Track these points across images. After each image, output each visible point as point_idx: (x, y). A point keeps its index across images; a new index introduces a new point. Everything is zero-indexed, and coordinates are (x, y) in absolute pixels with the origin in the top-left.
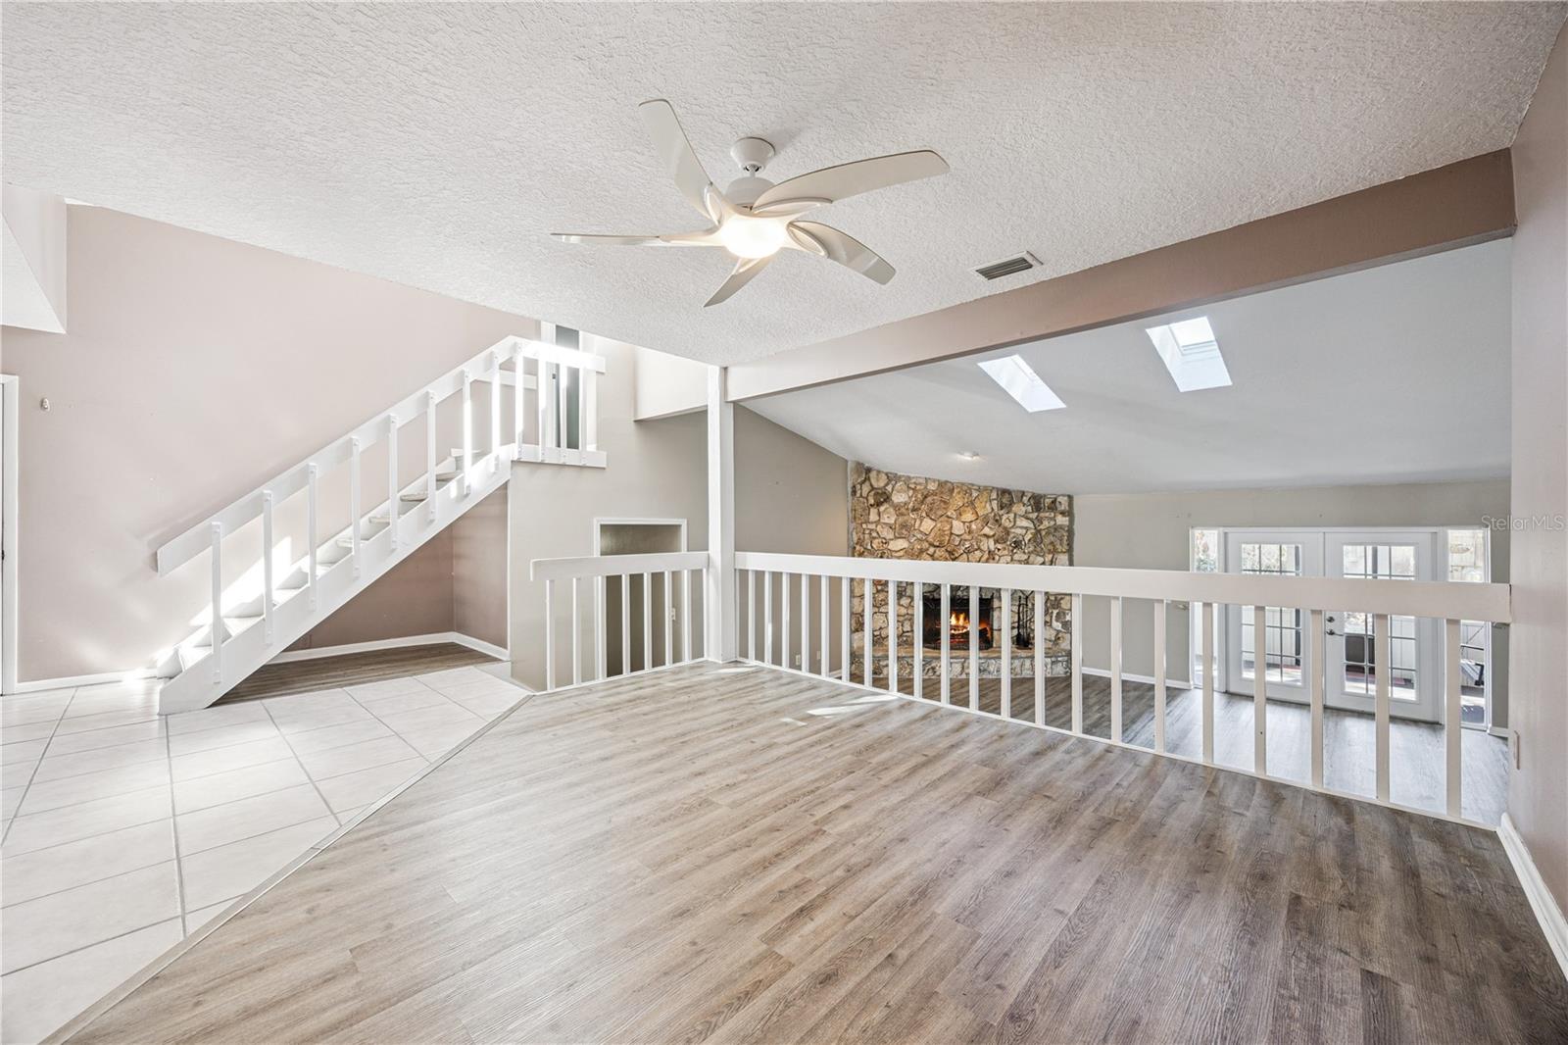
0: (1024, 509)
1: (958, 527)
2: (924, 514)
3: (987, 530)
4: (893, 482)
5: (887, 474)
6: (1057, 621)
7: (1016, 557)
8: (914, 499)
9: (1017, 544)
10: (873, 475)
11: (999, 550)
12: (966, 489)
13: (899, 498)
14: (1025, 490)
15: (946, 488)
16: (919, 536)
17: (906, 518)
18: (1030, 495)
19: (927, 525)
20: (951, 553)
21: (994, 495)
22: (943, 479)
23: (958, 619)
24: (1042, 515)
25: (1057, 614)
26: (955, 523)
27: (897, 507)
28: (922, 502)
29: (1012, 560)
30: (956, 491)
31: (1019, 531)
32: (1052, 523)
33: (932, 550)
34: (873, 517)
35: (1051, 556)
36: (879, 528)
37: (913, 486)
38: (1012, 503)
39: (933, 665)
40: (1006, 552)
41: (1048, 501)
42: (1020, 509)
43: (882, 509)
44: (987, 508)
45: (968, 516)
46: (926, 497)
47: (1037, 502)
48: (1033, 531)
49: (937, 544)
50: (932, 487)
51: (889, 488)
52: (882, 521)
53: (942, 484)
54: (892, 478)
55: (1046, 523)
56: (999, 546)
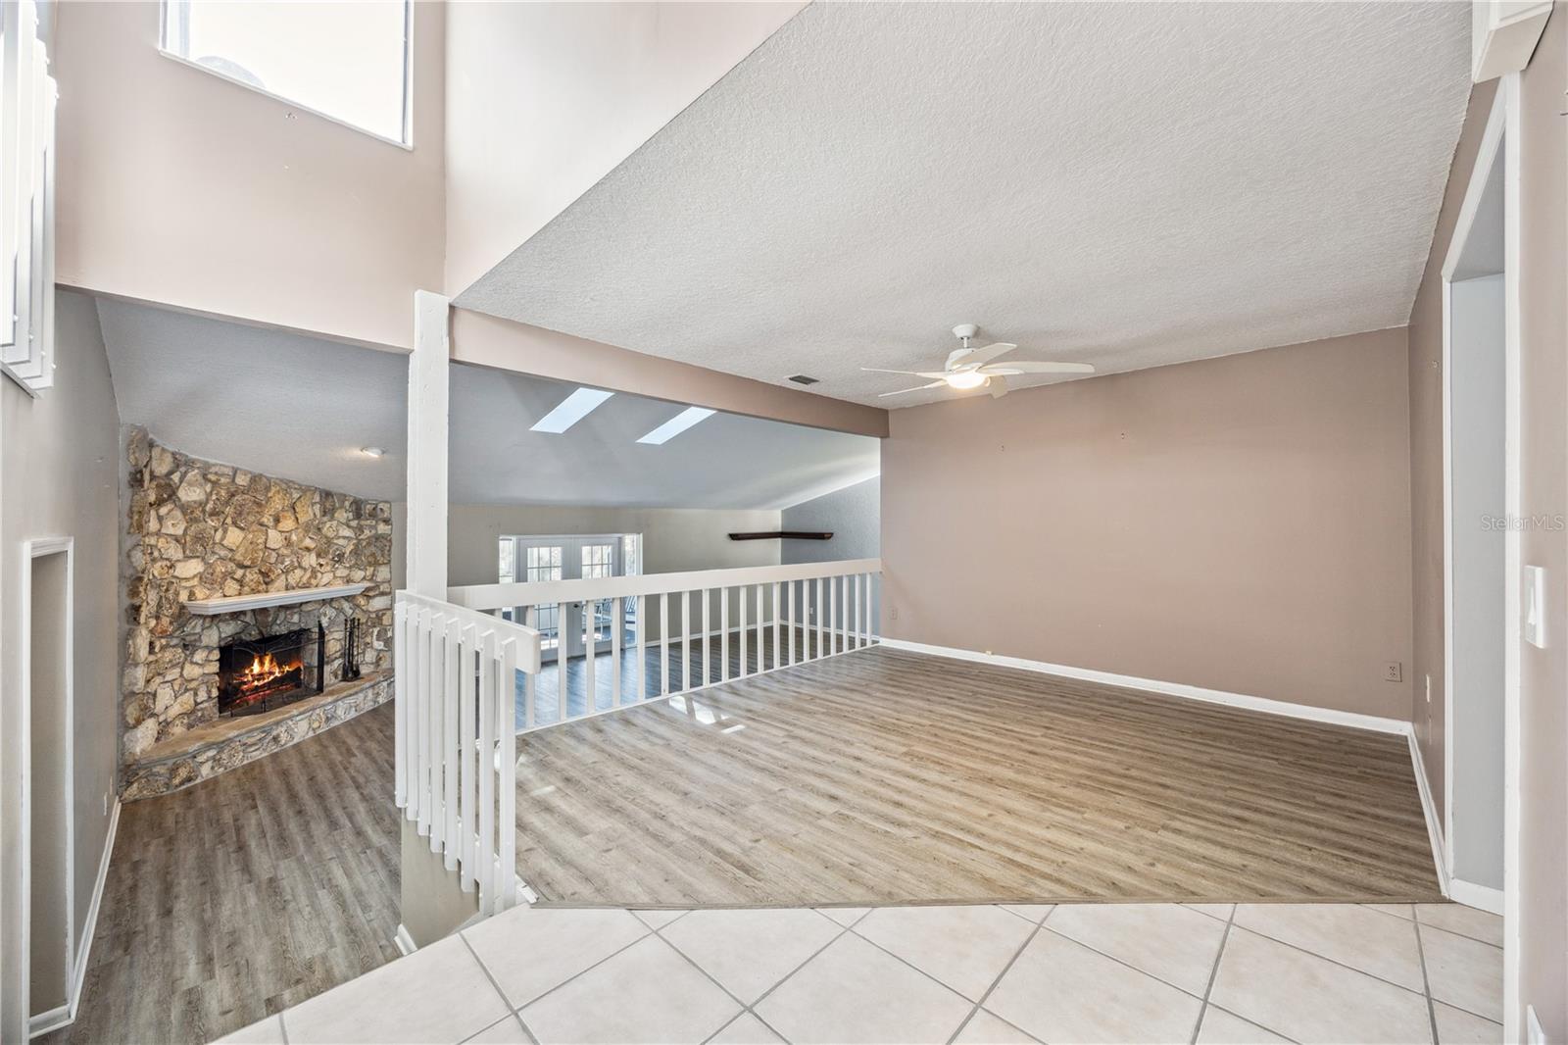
0: (345, 515)
1: (275, 539)
2: (229, 520)
3: (308, 542)
4: (183, 469)
5: (174, 454)
6: (378, 640)
7: (339, 573)
8: (214, 497)
9: (340, 558)
10: (156, 452)
11: (321, 565)
12: (287, 485)
13: (190, 494)
14: (347, 493)
15: (259, 483)
16: (223, 553)
17: (201, 526)
18: (352, 499)
19: (234, 537)
20: (265, 575)
21: (317, 498)
22: (257, 471)
23: (262, 663)
24: (363, 523)
25: (379, 632)
26: (272, 533)
27: (185, 509)
28: (227, 503)
29: (335, 577)
30: (273, 489)
31: (341, 542)
32: (373, 532)
33: (239, 573)
34: (153, 525)
35: (372, 569)
36: (161, 543)
37: (213, 478)
38: (333, 510)
40: (329, 568)
41: (369, 507)
42: (342, 515)
43: (163, 511)
44: (309, 512)
45: (288, 524)
46: (233, 495)
47: (357, 508)
48: (355, 541)
49: (249, 563)
50: (242, 480)
51: (176, 477)
52: (163, 531)
53: (255, 479)
54: (180, 462)
55: (367, 532)
56: (322, 561)
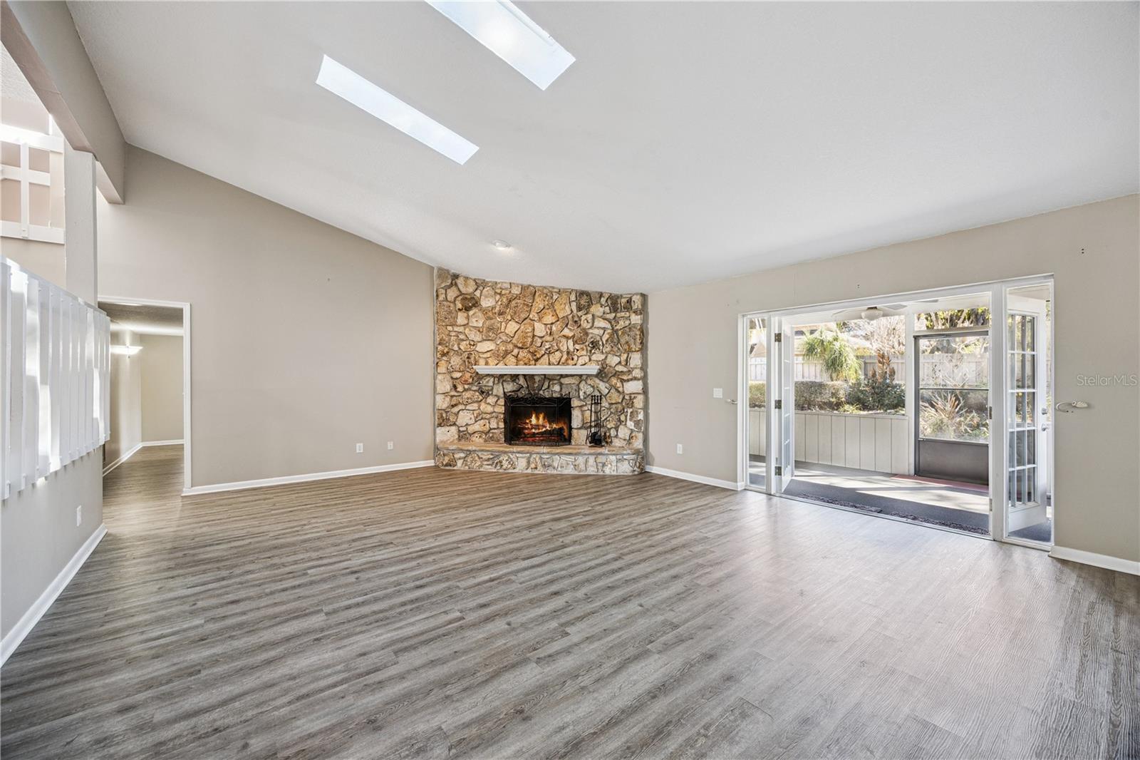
0: (602, 310)
1: (540, 329)
2: (509, 318)
3: (566, 332)
4: (481, 288)
5: (475, 280)
6: (631, 420)
7: (594, 357)
8: (500, 303)
9: (594, 345)
10: (460, 282)
11: (578, 350)
12: (548, 293)
13: (486, 303)
14: (603, 291)
15: (530, 292)
16: (504, 338)
17: (492, 321)
18: (607, 296)
19: (512, 327)
20: (533, 354)
21: (573, 297)
22: (526, 283)
23: (538, 418)
24: (619, 315)
25: (631, 413)
26: (537, 325)
27: (485, 311)
28: (507, 306)
29: (590, 360)
30: (537, 294)
31: (596, 331)
32: (627, 322)
33: (516, 351)
34: (461, 319)
35: (626, 355)
36: (467, 331)
37: (499, 291)
38: (590, 304)
39: (501, 459)
40: (584, 353)
41: (624, 301)
42: (597, 310)
43: (471, 313)
44: (565, 310)
45: (549, 319)
46: (510, 301)
47: (614, 303)
48: (609, 331)
49: (520, 345)
50: (516, 291)
51: (478, 293)
52: (470, 324)
53: (524, 288)
54: (480, 284)
55: (622, 324)
56: (577, 347)
